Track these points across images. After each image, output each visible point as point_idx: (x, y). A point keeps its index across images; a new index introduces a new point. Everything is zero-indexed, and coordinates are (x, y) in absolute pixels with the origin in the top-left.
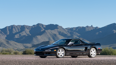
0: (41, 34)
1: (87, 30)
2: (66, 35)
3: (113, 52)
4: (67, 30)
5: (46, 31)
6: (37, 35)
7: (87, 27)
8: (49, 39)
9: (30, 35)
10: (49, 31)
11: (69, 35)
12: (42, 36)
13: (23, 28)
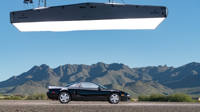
0: (102, 75)
1: (160, 70)
2: (133, 76)
3: (186, 98)
4: (134, 71)
5: (109, 72)
6: (98, 77)
7: (160, 66)
8: (113, 81)
9: (89, 76)
10: (112, 71)
11: (137, 76)
12: (103, 77)
13: (80, 68)
